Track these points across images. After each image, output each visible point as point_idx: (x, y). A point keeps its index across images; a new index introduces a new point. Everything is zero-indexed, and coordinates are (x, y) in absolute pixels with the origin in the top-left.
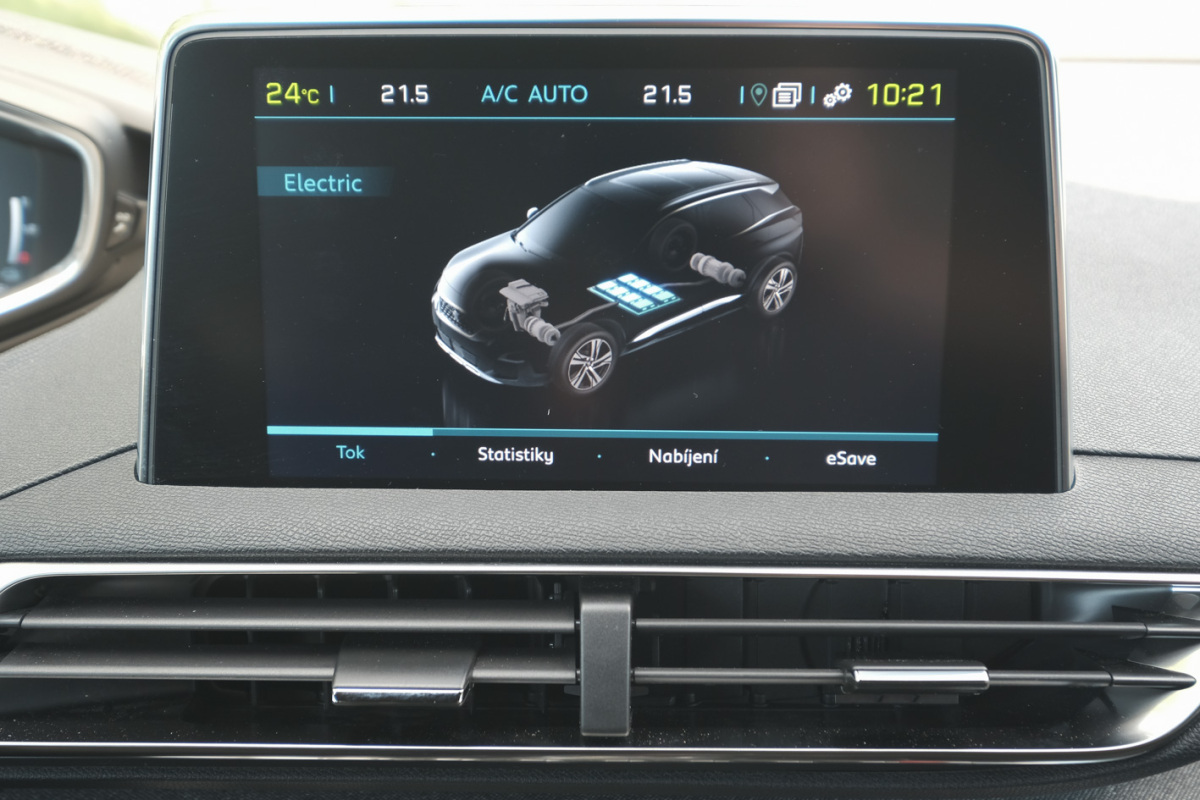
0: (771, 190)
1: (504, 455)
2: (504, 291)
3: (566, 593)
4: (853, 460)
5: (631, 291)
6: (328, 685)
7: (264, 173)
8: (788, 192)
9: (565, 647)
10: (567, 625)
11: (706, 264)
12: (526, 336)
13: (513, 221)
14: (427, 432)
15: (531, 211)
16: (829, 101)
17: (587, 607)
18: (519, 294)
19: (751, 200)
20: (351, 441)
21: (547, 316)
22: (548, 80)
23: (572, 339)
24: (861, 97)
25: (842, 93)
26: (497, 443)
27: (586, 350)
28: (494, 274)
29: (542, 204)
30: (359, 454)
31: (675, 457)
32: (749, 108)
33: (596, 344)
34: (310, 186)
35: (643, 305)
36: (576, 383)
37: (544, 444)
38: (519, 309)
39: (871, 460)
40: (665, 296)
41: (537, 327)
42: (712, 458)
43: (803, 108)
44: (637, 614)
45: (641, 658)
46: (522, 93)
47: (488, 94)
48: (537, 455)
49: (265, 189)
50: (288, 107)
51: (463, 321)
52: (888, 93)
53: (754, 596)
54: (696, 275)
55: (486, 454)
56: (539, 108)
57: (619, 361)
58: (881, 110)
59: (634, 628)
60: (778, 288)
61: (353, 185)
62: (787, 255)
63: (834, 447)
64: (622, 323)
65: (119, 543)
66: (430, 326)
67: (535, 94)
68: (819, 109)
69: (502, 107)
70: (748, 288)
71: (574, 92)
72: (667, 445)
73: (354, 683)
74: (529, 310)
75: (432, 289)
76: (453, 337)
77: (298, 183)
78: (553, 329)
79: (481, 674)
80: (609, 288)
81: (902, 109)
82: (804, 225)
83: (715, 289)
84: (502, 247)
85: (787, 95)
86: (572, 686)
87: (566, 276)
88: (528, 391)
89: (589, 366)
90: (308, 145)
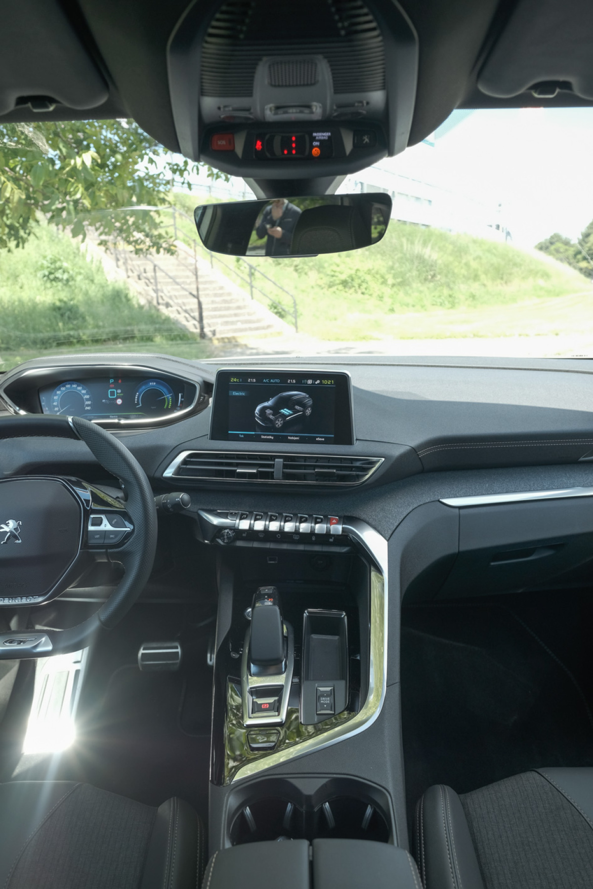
0: (307, 396)
1: (265, 437)
2: (266, 411)
3: (273, 458)
4: (321, 439)
5: (285, 411)
6: (236, 470)
7: (230, 392)
8: (310, 396)
9: (272, 466)
10: (273, 463)
11: (297, 407)
12: (269, 418)
13: (268, 400)
14: (254, 433)
15: (270, 399)
16: (316, 383)
17: (276, 460)
18: (268, 411)
19: (305, 398)
20: (242, 434)
21: (273, 415)
22: (274, 379)
23: (277, 419)
24: (321, 382)
25: (318, 382)
26: (264, 435)
27: (279, 421)
28: (265, 408)
29: (272, 398)
30: (243, 436)
31: (292, 438)
32: (304, 384)
33: (280, 420)
34: (237, 394)
35: (287, 413)
36: (277, 426)
37: (272, 435)
38: (268, 414)
39: (323, 439)
40: (291, 412)
41: (271, 417)
42: (298, 438)
43: (312, 384)
44: (284, 461)
45: (284, 468)
46: (270, 381)
47: (264, 381)
48: (271, 437)
49: (230, 394)
50: (234, 382)
51: (260, 415)
52: (325, 382)
53: (306, 459)
54: (296, 409)
55: (263, 437)
56: (272, 383)
57: (284, 423)
58: (324, 384)
59: (283, 464)
60: (308, 412)
61: (244, 394)
62: (310, 406)
63: (317, 437)
64: (284, 416)
65: (205, 448)
66: (255, 416)
67: (272, 381)
68: (315, 384)
69: (266, 383)
70: (304, 411)
71: (278, 381)
72: (291, 436)
73: (239, 470)
74: (270, 414)
75: (255, 410)
76: (258, 418)
77: (235, 393)
78: (274, 417)
79: (259, 470)
80: (282, 411)
81: (327, 384)
82: (313, 401)
83: (299, 411)
84: (266, 404)
85: (310, 382)
86: (273, 472)
87: (276, 409)
88: (269, 427)
89: (279, 423)
90: (237, 388)
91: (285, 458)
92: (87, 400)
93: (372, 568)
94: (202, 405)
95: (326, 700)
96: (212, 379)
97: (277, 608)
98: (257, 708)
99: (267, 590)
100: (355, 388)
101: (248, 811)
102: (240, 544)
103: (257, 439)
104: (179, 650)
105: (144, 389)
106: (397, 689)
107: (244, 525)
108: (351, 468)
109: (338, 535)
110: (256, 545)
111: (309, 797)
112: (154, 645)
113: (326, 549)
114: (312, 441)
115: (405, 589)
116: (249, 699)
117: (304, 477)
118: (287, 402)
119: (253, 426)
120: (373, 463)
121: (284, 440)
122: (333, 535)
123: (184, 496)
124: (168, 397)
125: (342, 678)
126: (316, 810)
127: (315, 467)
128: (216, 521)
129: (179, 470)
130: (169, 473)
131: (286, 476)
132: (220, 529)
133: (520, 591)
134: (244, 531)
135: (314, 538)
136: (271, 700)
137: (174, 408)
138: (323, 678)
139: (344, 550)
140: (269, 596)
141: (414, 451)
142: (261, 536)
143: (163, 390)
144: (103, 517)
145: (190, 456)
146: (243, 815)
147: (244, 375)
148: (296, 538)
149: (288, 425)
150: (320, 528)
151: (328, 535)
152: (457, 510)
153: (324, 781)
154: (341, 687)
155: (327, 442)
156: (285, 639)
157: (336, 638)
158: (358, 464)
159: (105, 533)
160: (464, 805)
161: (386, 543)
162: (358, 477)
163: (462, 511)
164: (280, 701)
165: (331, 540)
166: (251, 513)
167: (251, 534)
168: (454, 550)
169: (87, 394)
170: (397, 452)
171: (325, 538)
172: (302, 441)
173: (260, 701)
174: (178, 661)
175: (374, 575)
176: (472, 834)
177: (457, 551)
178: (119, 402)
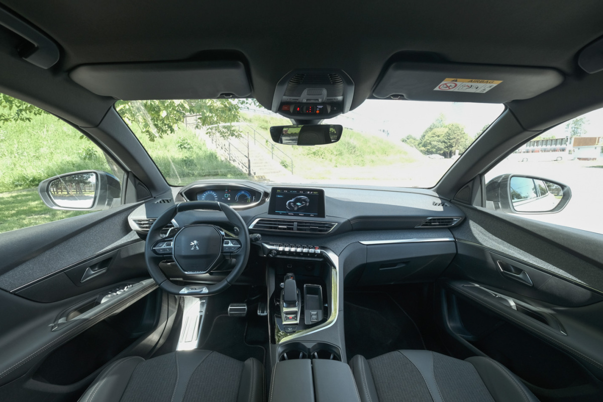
1: (290, 214)
3: (293, 222)
5: (299, 204)
8: (308, 198)
9: (293, 225)
11: (303, 202)
12: (292, 206)
13: (292, 199)
14: (285, 212)
16: (311, 193)
18: (292, 204)
19: (306, 199)
20: (281, 212)
22: (294, 191)
29: (294, 198)
32: (306, 193)
36: (295, 210)
37: (293, 213)
39: (313, 215)
40: (301, 204)
42: (303, 215)
44: (297, 224)
45: (297, 226)
47: (291, 191)
50: (279, 192)
51: (288, 205)
52: (314, 193)
53: (306, 223)
56: (294, 193)
60: (308, 204)
61: (282, 197)
62: (308, 202)
63: (311, 214)
64: (298, 206)
65: (266, 218)
66: (286, 206)
69: (291, 193)
70: (306, 204)
71: (296, 192)
72: (300, 214)
73: (279, 227)
75: (286, 203)
77: (278, 196)
78: (294, 206)
79: (288, 227)
80: (297, 204)
82: (309, 200)
83: (304, 204)
84: (291, 201)
85: (308, 192)
86: (293, 228)
87: (295, 203)
88: (292, 210)
89: (296, 208)
90: (279, 194)
91: (298, 222)
92: (216, 198)
93: (332, 267)
94: (263, 201)
95: (314, 317)
96: (269, 191)
97: (294, 281)
98: (287, 319)
99: (290, 274)
100: (327, 197)
101: (285, 355)
102: (278, 256)
103: (287, 214)
104: (246, 307)
105: (239, 194)
106: (342, 312)
107: (281, 249)
108: (324, 227)
109: (319, 254)
110: (285, 257)
111: (309, 349)
112: (235, 305)
113: (313, 259)
114: (309, 216)
115: (345, 276)
116: (283, 316)
117: (305, 230)
118: (300, 200)
119: (285, 209)
120: (333, 225)
121: (298, 215)
122: (317, 254)
123: (259, 235)
124: (249, 197)
125: (320, 309)
126: (312, 354)
127: (309, 226)
128: (269, 247)
129: (255, 226)
130: (251, 227)
131: (298, 229)
132: (270, 251)
133: (392, 283)
134: (281, 251)
135: (309, 255)
136: (293, 316)
137: (251, 201)
138: (313, 309)
139: (321, 260)
140: (291, 276)
141: (349, 221)
142: (287, 253)
143: (247, 195)
144: (229, 241)
145: (260, 221)
146: (283, 356)
147: (282, 189)
148: (302, 254)
149: (299, 209)
150: (312, 251)
151: (315, 253)
152: (366, 246)
153: (315, 344)
154: (320, 312)
155: (315, 216)
156: (298, 294)
157: (317, 296)
158: (327, 225)
159: (230, 247)
160: (369, 363)
161: (337, 257)
162: (327, 231)
163: (368, 246)
164: (296, 317)
165: (316, 256)
166: (283, 244)
167: (284, 252)
168: (365, 262)
169: (216, 195)
170: (342, 221)
171: (313, 255)
172: (305, 216)
173: (288, 316)
174: (245, 312)
175: (333, 270)
176: (372, 373)
177: (366, 262)
178: (229, 199)
